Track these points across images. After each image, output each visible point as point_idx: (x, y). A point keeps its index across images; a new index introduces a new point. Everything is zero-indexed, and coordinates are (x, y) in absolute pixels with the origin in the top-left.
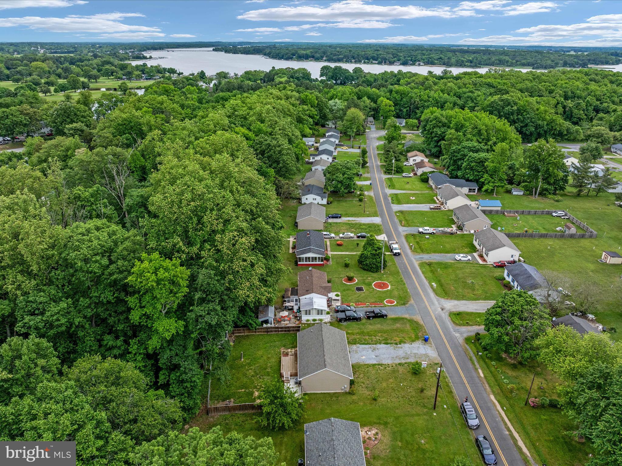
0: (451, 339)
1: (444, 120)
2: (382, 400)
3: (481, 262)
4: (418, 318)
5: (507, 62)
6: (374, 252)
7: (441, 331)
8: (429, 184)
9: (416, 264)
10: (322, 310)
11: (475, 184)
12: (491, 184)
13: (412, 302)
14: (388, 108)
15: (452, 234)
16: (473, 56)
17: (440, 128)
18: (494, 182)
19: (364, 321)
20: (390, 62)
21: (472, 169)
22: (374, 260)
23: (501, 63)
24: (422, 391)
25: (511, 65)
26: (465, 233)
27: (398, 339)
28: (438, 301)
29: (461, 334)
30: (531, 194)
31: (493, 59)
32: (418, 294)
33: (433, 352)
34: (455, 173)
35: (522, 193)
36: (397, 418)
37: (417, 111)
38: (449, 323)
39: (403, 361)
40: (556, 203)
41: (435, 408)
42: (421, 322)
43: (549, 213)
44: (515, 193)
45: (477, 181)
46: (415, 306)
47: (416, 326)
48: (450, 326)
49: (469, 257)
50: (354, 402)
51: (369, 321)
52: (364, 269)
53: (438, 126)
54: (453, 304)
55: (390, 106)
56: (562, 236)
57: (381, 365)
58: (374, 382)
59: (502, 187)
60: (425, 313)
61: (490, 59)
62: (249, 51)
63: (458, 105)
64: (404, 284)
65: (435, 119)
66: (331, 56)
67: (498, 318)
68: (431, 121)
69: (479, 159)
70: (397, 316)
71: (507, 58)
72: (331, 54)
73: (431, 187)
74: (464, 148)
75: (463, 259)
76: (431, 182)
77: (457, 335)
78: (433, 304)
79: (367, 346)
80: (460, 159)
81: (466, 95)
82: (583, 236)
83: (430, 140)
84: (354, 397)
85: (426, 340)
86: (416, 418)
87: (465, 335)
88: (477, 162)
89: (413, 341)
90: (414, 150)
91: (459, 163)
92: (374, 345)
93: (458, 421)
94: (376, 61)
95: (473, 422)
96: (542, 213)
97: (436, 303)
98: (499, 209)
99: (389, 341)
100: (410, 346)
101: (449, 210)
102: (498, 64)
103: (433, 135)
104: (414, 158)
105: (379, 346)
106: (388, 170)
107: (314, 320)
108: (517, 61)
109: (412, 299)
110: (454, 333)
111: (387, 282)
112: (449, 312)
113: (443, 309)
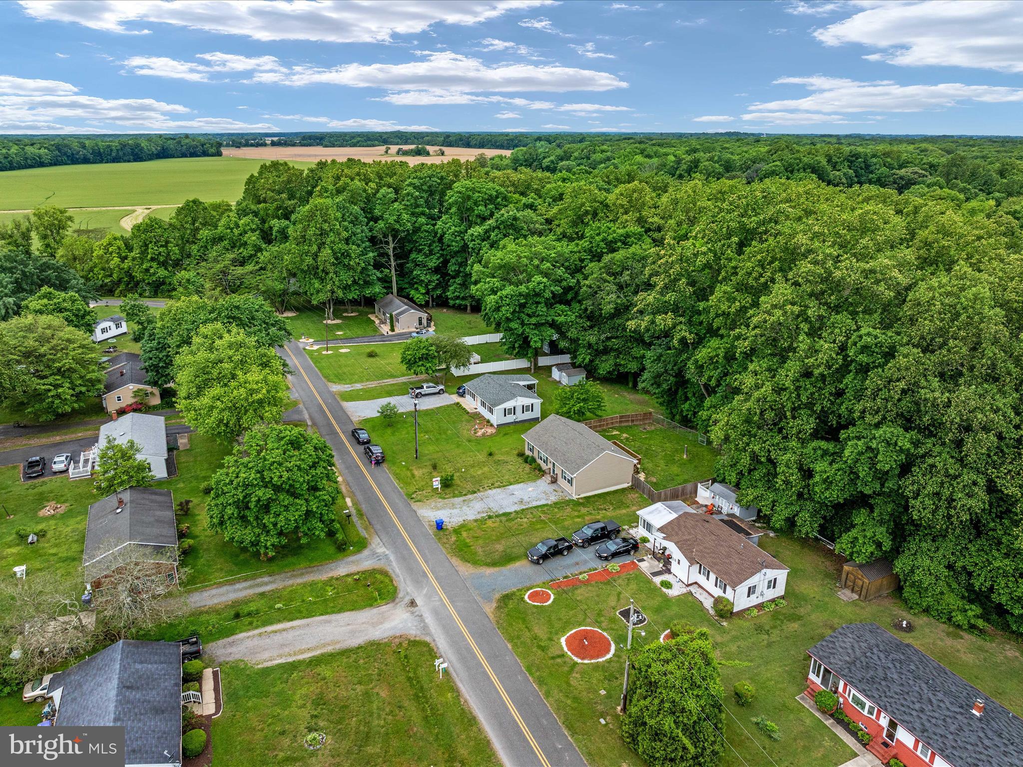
0: (393, 539)
4: (465, 570)
7: (414, 550)
13: (489, 609)
27: (489, 525)
28: (425, 627)
29: (374, 554)
32: (479, 636)
33: (426, 515)
38: (397, 570)
39: (470, 496)
42: (455, 561)
46: (478, 599)
47: (463, 552)
48: (394, 564)
54: (387, 625)
57: (499, 487)
60: (451, 586)
70: (508, 567)
77: (381, 550)
78: (436, 613)
79: (535, 504)
87: (366, 553)
89: (462, 526)
92: (524, 507)
97: (429, 619)
99: (503, 517)
105: (517, 508)
109: (491, 616)
110: (387, 552)
111: (579, 661)
112: (397, 600)
113: (413, 603)
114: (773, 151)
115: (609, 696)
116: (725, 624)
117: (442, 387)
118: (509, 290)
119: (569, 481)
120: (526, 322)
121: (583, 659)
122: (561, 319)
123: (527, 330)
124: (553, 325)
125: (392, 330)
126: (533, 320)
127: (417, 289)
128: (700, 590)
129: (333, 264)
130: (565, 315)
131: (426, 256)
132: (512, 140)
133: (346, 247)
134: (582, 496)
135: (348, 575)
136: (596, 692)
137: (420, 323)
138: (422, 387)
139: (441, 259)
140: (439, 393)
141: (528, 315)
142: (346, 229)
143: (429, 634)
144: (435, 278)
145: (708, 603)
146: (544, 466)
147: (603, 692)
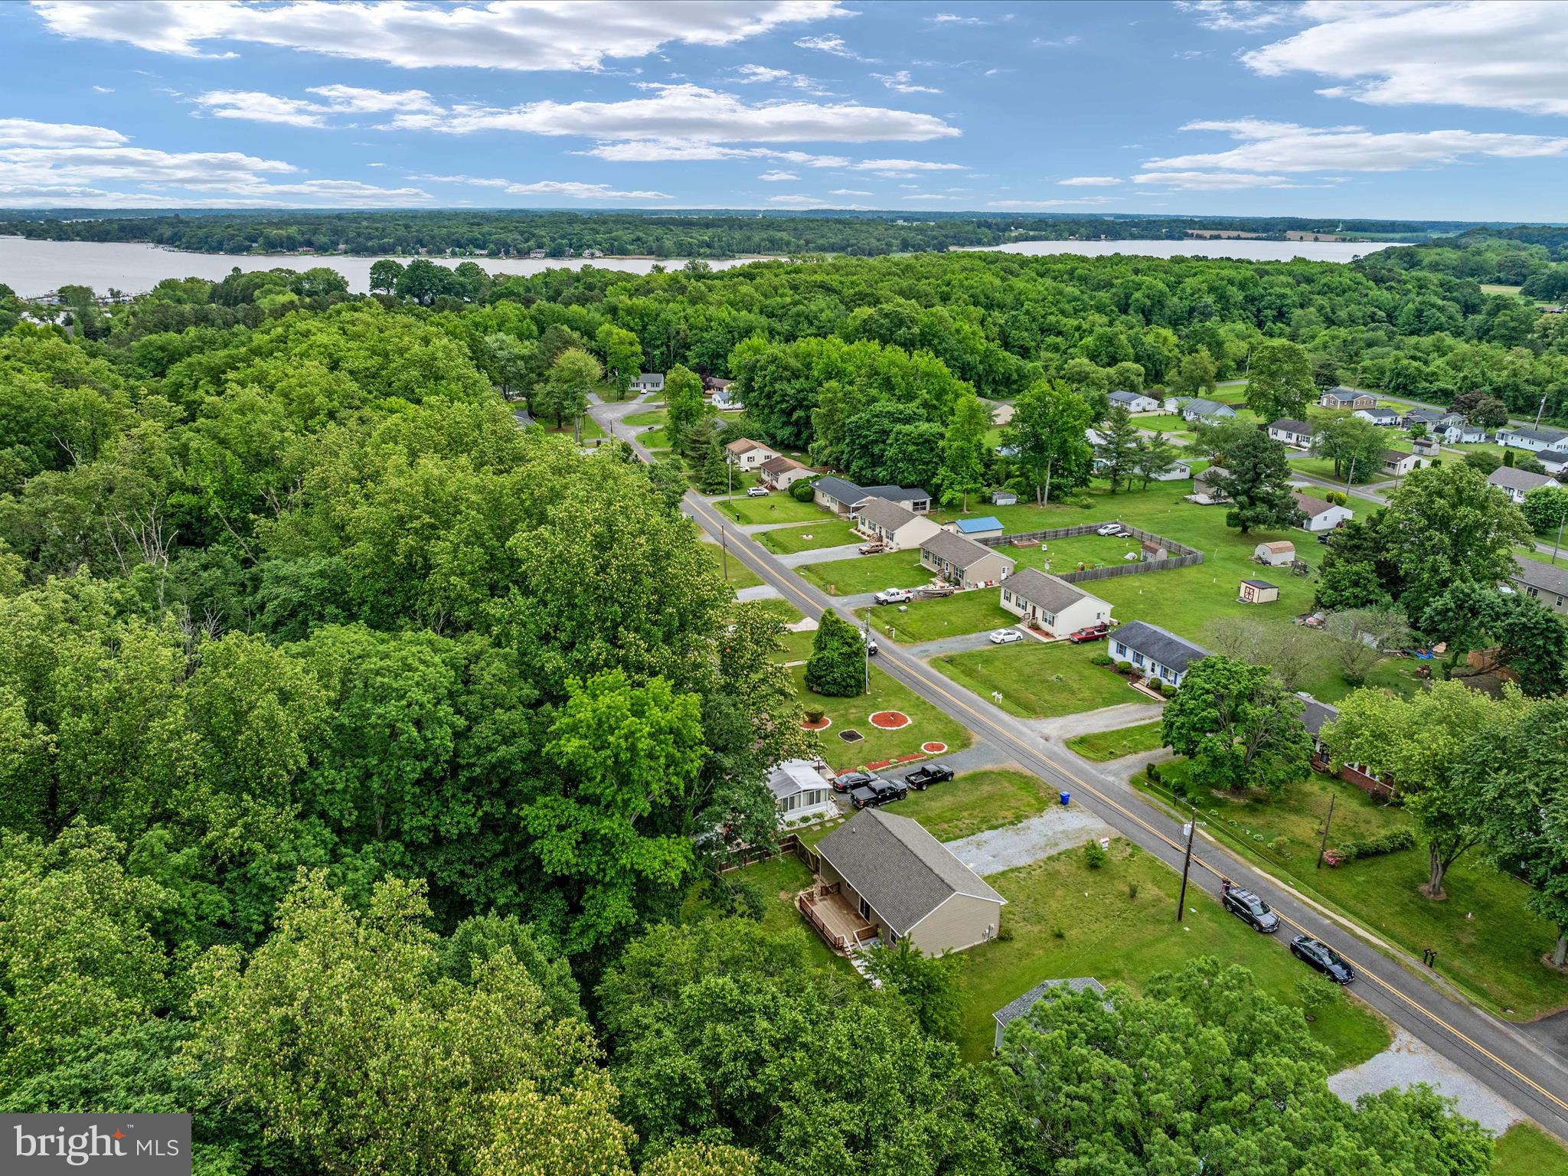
0: (1107, 789)
1: (794, 363)
2: (1072, 934)
3: (1045, 640)
4: (1013, 765)
5: (788, 244)
6: (845, 649)
7: (1076, 779)
8: (817, 504)
9: (924, 664)
10: (818, 792)
11: (920, 491)
12: (957, 487)
13: (977, 737)
14: (626, 350)
15: (945, 595)
16: (710, 232)
17: (789, 381)
18: (960, 483)
19: (911, 795)
20: (519, 252)
21: (909, 459)
22: (851, 669)
23: (775, 246)
24: (1133, 894)
25: (795, 251)
26: (968, 589)
27: (1010, 814)
28: (1023, 725)
29: (1116, 774)
30: (1033, 499)
31: (757, 239)
33: (1093, 820)
34: (868, 473)
35: (1014, 501)
36: (1128, 957)
37: (688, 353)
38: (1079, 762)
40: (1087, 512)
41: (1180, 918)
42: (1027, 772)
43: (1093, 531)
44: (1000, 502)
45: (923, 484)
46: (989, 743)
47: (1022, 781)
48: (1088, 768)
49: (1018, 634)
50: (1022, 955)
51: (921, 794)
52: (829, 695)
53: (781, 378)
54: (1056, 725)
55: (631, 344)
56: (1148, 569)
57: (1018, 870)
58: (1030, 905)
59: (976, 491)
60: (1020, 752)
61: (749, 239)
62: (108, 233)
63: (779, 334)
64: (934, 708)
65: (773, 362)
66: (361, 240)
67: (1214, 713)
68: (764, 369)
69: (921, 435)
70: (971, 772)
71: (784, 235)
72: (359, 235)
73: (827, 510)
74: (877, 416)
75: (1008, 638)
76: (823, 499)
77: (1111, 778)
78: (1019, 732)
79: (959, 842)
80: (876, 442)
81: (795, 310)
82: (1181, 563)
83: (766, 411)
84: (1017, 945)
85: (1064, 801)
86: (1161, 946)
87: (1125, 776)
88: (917, 444)
89: (1040, 810)
90: (737, 438)
91: (876, 450)
92: (973, 838)
93: (1237, 927)
94: (483, 248)
95: (1267, 920)
96: (1080, 531)
97: (1025, 730)
98: (999, 534)
99: (995, 822)
100: (1042, 820)
101: (901, 551)
102: (769, 249)
103: (777, 398)
104: (750, 454)
105: (982, 836)
106: (710, 484)
107: (805, 819)
108: (808, 242)
109: (972, 733)
110: (1103, 777)
113: (1046, 739)
143: (1018, 721)
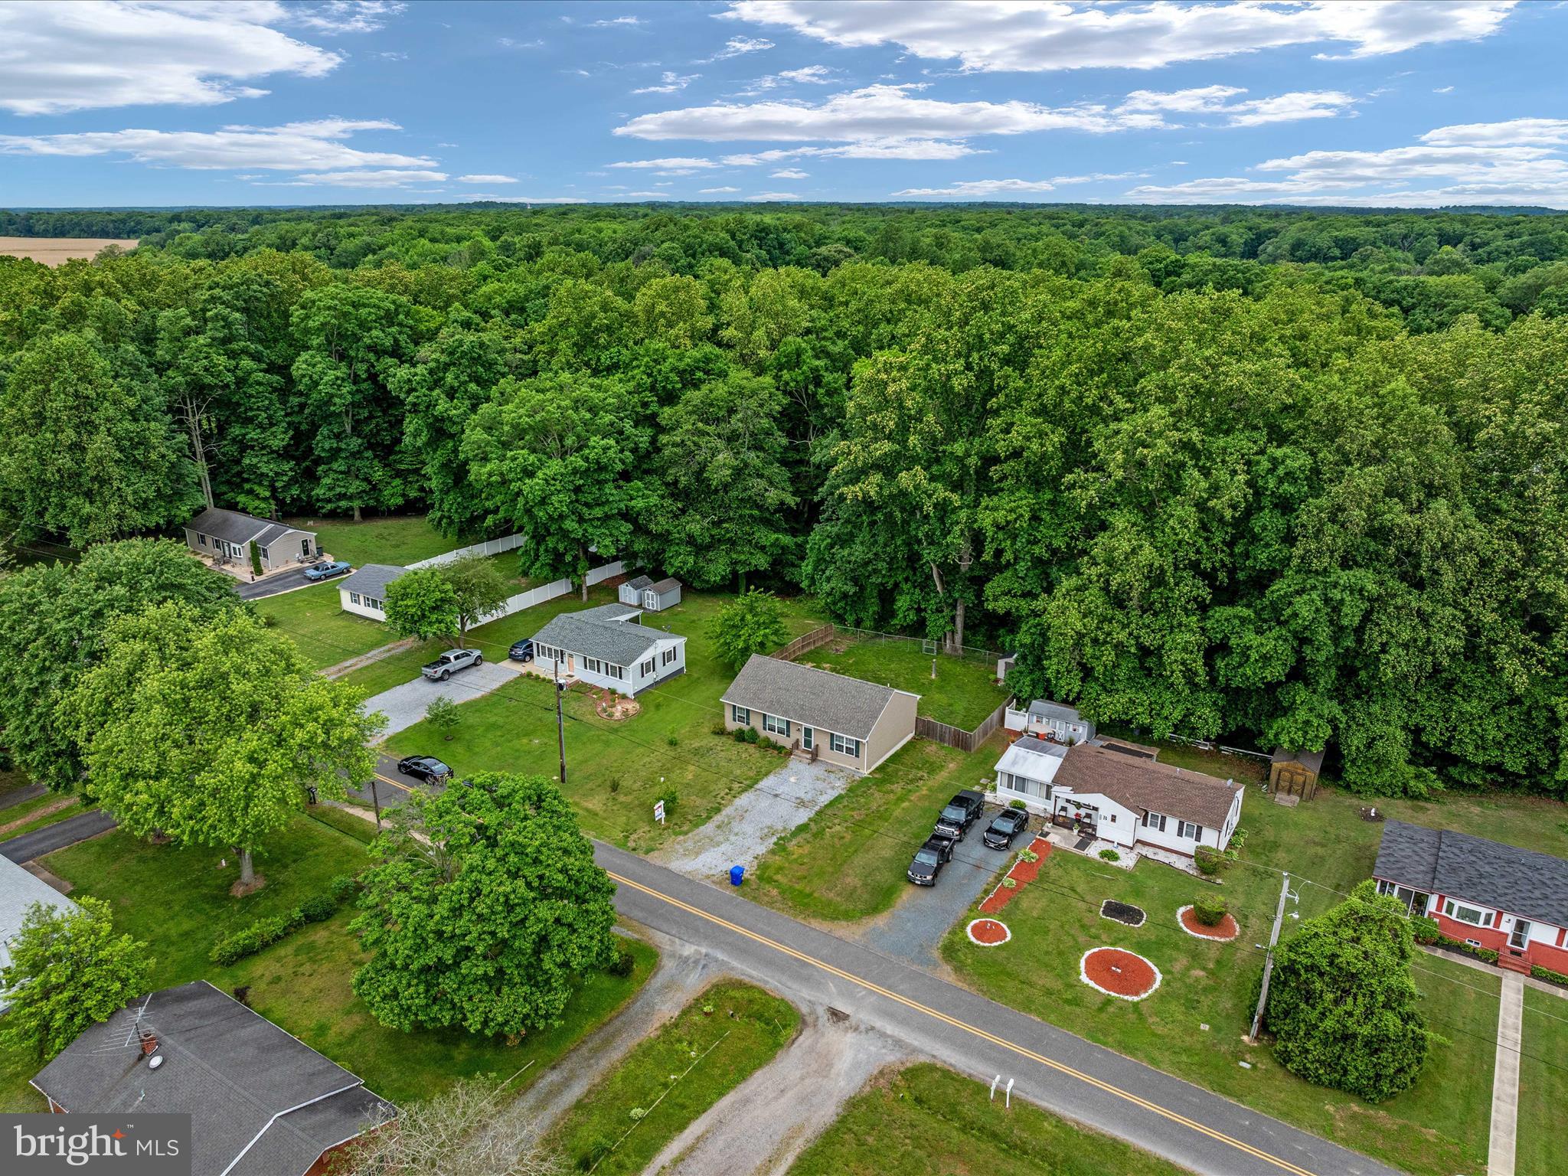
0: (687, 926)
4: (848, 932)
7: (737, 929)
13: (949, 978)
27: (793, 849)
28: (898, 1043)
33: (689, 869)
38: (753, 973)
39: (718, 818)
42: (820, 925)
47: (811, 906)
48: (735, 963)
54: (842, 1065)
57: (744, 790)
60: (857, 964)
78: (886, 1014)
79: (824, 800)
87: (669, 965)
89: (763, 866)
92: (816, 809)
99: (804, 834)
100: (754, 852)
105: (807, 813)
109: (964, 986)
110: (704, 950)
111: (1136, 999)
112: (809, 1020)
113: (836, 1015)
114: (653, 227)
115: (1216, 1029)
116: (1219, 881)
117: (477, 653)
118: (555, 466)
119: (849, 751)
120: (587, 517)
121: (1137, 994)
122: (639, 504)
123: (590, 530)
124: (626, 515)
125: (259, 571)
126: (598, 512)
127: (251, 492)
128: (1152, 850)
129: (118, 462)
130: (644, 497)
131: (264, 429)
132: (124, 221)
133: (132, 427)
134: (873, 768)
135: (686, 1012)
136: (1196, 1030)
137: (306, 552)
138: (446, 660)
139: (291, 433)
140: (475, 664)
141: (586, 505)
142: (130, 392)
143: (915, 1050)
144: (286, 467)
145: (1181, 864)
146: (786, 742)
147: (1205, 1027)
